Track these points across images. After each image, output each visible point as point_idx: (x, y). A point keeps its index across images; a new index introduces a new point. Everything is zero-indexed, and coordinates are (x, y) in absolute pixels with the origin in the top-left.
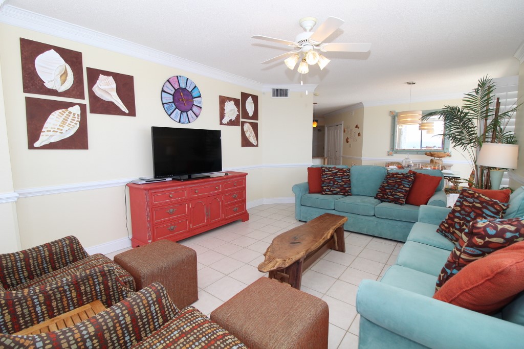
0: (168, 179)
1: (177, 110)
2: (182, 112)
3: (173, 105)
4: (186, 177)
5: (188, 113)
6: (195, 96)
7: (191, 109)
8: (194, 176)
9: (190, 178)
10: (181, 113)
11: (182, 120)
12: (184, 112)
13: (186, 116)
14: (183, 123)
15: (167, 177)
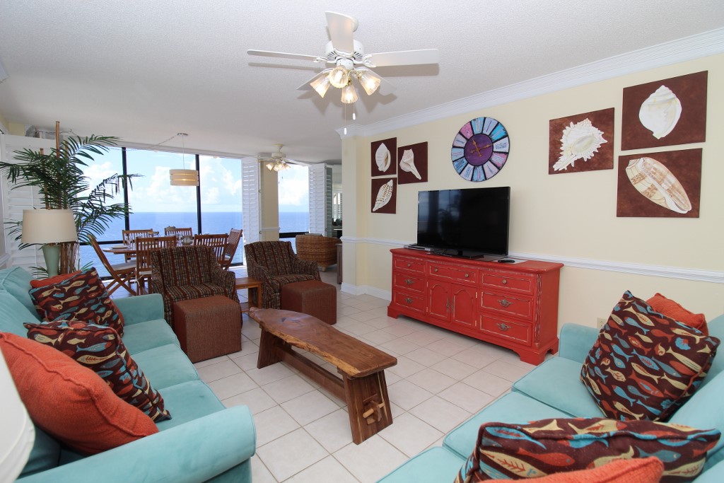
0: (426, 249)
1: (469, 165)
2: (475, 166)
3: (465, 160)
4: (455, 252)
5: (485, 166)
6: (496, 139)
7: (490, 160)
8: (465, 253)
9: (460, 255)
10: (474, 168)
11: (475, 178)
12: (478, 166)
13: (482, 171)
14: (477, 181)
15: (428, 247)
